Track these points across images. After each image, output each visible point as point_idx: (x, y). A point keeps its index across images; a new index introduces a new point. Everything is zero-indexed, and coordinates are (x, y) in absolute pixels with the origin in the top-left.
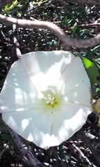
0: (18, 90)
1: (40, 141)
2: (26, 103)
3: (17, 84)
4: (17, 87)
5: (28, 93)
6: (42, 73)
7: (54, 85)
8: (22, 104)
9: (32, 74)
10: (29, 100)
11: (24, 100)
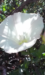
0: (6, 27)
1: (8, 50)
2: (9, 35)
3: (7, 24)
4: (7, 25)
5: (11, 31)
6: (21, 23)
7: (27, 33)
8: (6, 35)
9: (17, 23)
10: (11, 35)
11: (8, 33)
